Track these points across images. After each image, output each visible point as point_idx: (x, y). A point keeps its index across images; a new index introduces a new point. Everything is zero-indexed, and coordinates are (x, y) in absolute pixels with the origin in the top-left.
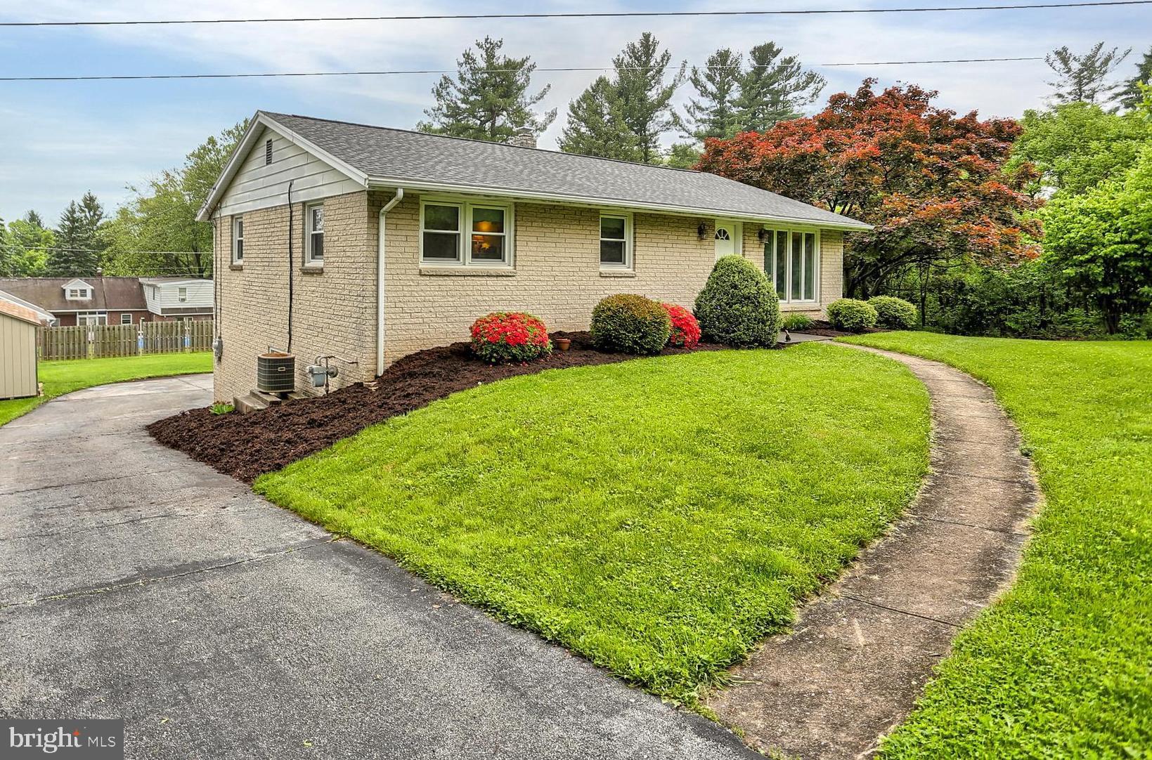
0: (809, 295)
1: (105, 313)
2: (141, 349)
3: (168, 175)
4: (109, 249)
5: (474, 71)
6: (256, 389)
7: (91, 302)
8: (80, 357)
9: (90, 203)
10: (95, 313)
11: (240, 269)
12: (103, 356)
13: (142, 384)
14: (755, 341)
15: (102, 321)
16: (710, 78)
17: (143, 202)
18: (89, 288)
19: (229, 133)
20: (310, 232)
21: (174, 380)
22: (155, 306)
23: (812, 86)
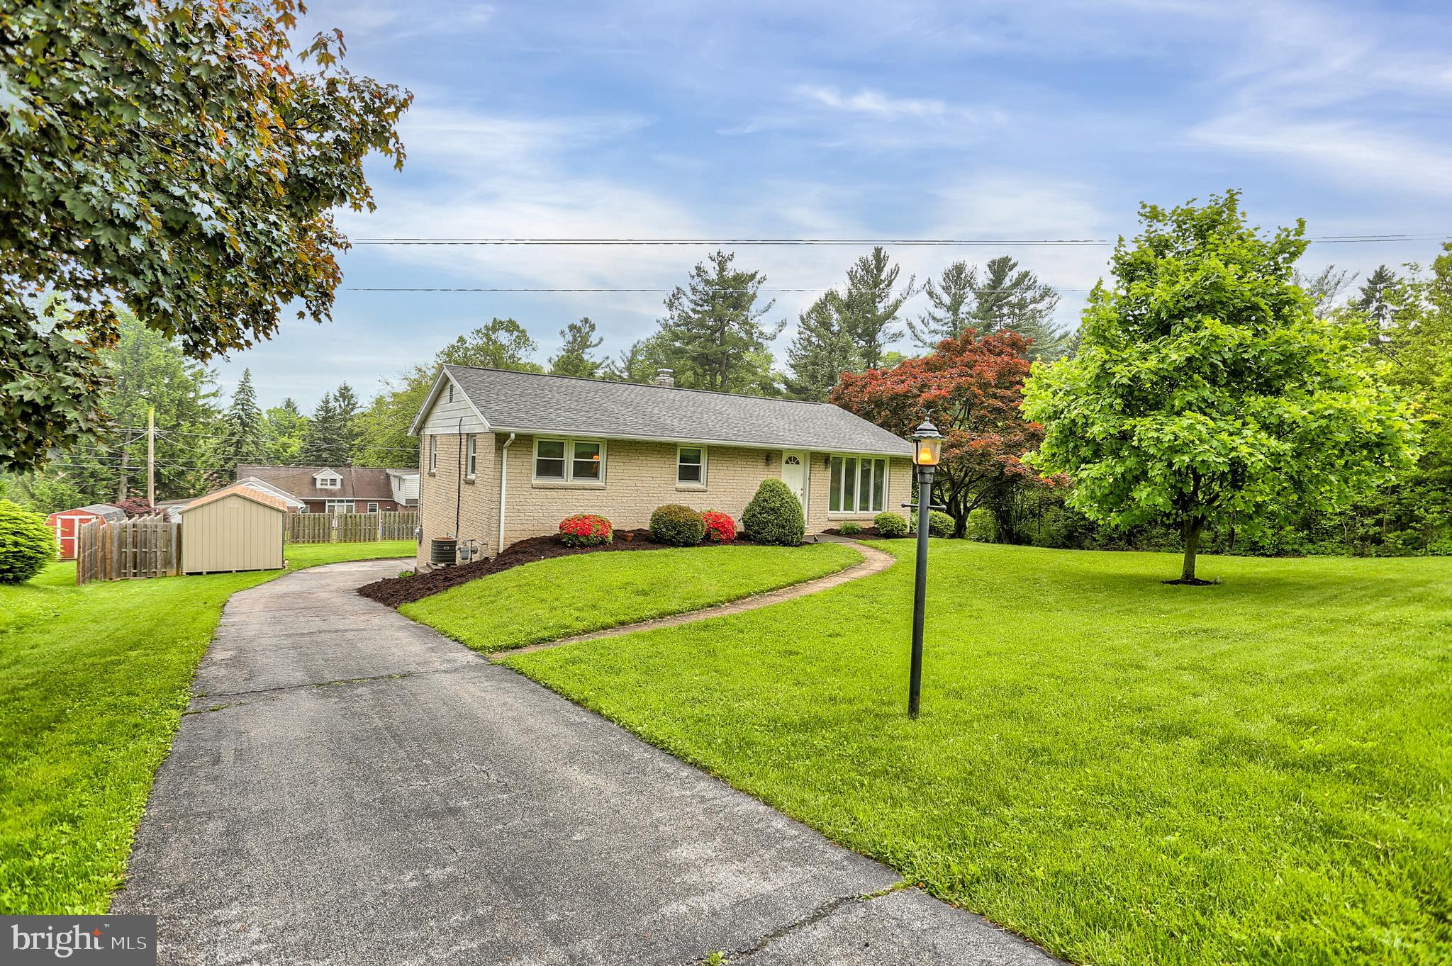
0: (878, 505)
1: (352, 501)
2: (379, 535)
3: (420, 370)
4: (359, 439)
5: (707, 282)
6: (430, 562)
7: (340, 490)
8: (324, 541)
9: (345, 394)
10: (343, 501)
11: (433, 475)
12: (345, 541)
13: (370, 564)
14: (777, 540)
15: (349, 509)
16: (947, 289)
17: (395, 395)
18: (338, 477)
19: (478, 332)
20: (471, 454)
21: (398, 562)
22: (400, 497)
23: (1047, 299)
